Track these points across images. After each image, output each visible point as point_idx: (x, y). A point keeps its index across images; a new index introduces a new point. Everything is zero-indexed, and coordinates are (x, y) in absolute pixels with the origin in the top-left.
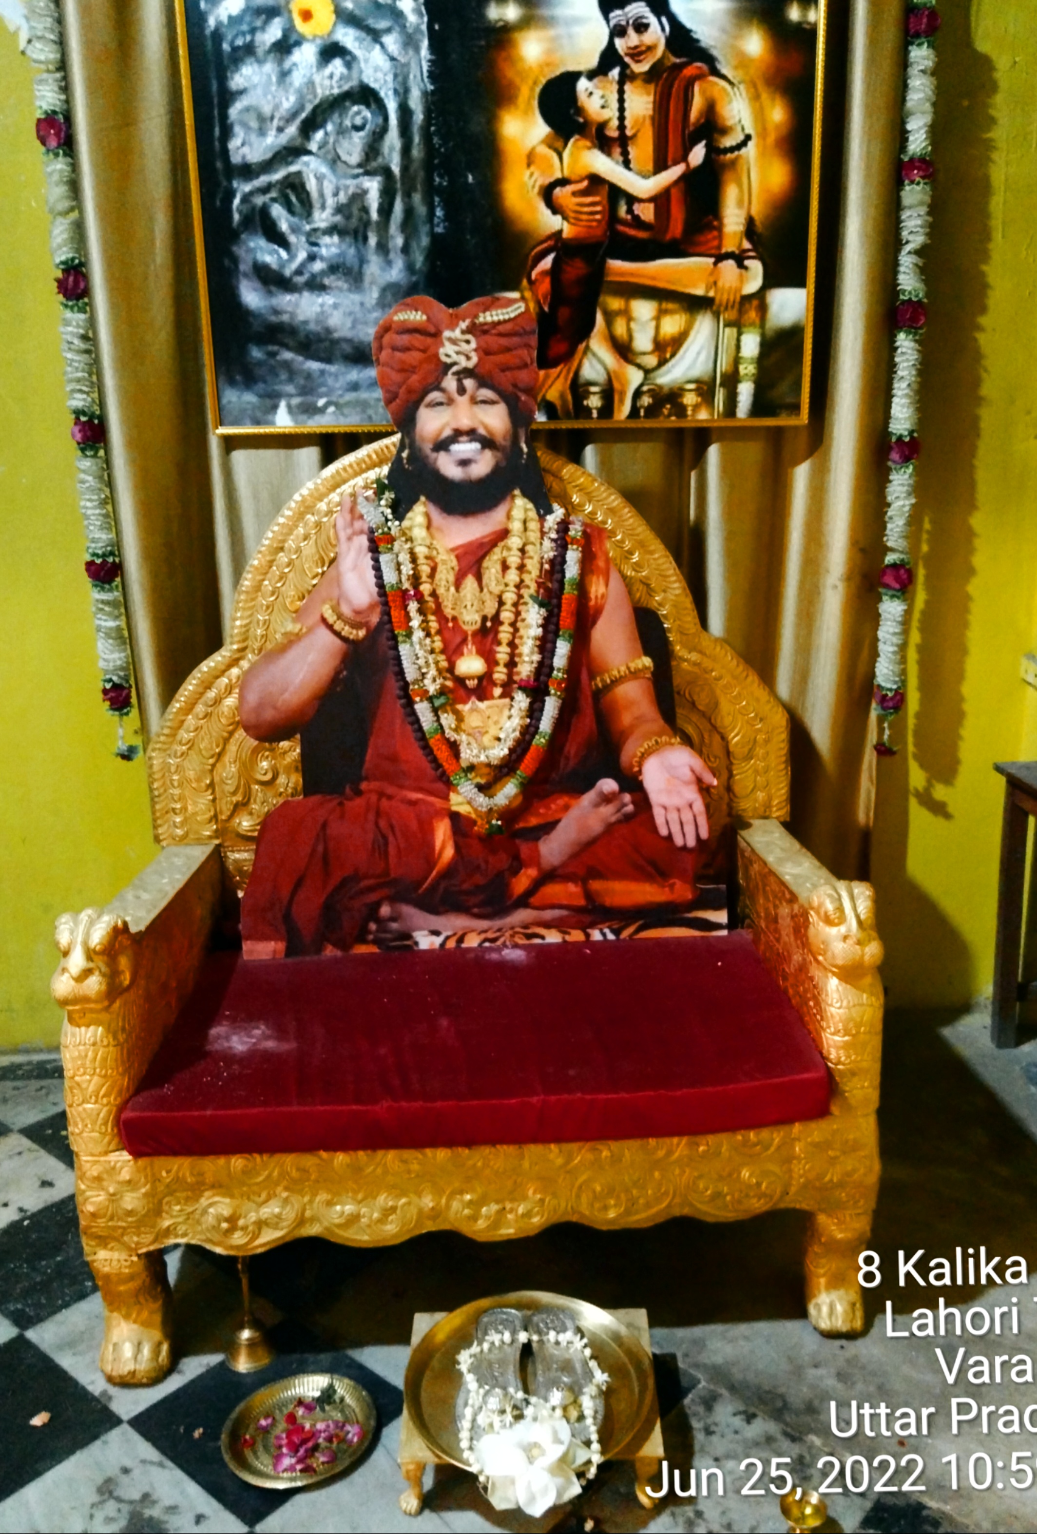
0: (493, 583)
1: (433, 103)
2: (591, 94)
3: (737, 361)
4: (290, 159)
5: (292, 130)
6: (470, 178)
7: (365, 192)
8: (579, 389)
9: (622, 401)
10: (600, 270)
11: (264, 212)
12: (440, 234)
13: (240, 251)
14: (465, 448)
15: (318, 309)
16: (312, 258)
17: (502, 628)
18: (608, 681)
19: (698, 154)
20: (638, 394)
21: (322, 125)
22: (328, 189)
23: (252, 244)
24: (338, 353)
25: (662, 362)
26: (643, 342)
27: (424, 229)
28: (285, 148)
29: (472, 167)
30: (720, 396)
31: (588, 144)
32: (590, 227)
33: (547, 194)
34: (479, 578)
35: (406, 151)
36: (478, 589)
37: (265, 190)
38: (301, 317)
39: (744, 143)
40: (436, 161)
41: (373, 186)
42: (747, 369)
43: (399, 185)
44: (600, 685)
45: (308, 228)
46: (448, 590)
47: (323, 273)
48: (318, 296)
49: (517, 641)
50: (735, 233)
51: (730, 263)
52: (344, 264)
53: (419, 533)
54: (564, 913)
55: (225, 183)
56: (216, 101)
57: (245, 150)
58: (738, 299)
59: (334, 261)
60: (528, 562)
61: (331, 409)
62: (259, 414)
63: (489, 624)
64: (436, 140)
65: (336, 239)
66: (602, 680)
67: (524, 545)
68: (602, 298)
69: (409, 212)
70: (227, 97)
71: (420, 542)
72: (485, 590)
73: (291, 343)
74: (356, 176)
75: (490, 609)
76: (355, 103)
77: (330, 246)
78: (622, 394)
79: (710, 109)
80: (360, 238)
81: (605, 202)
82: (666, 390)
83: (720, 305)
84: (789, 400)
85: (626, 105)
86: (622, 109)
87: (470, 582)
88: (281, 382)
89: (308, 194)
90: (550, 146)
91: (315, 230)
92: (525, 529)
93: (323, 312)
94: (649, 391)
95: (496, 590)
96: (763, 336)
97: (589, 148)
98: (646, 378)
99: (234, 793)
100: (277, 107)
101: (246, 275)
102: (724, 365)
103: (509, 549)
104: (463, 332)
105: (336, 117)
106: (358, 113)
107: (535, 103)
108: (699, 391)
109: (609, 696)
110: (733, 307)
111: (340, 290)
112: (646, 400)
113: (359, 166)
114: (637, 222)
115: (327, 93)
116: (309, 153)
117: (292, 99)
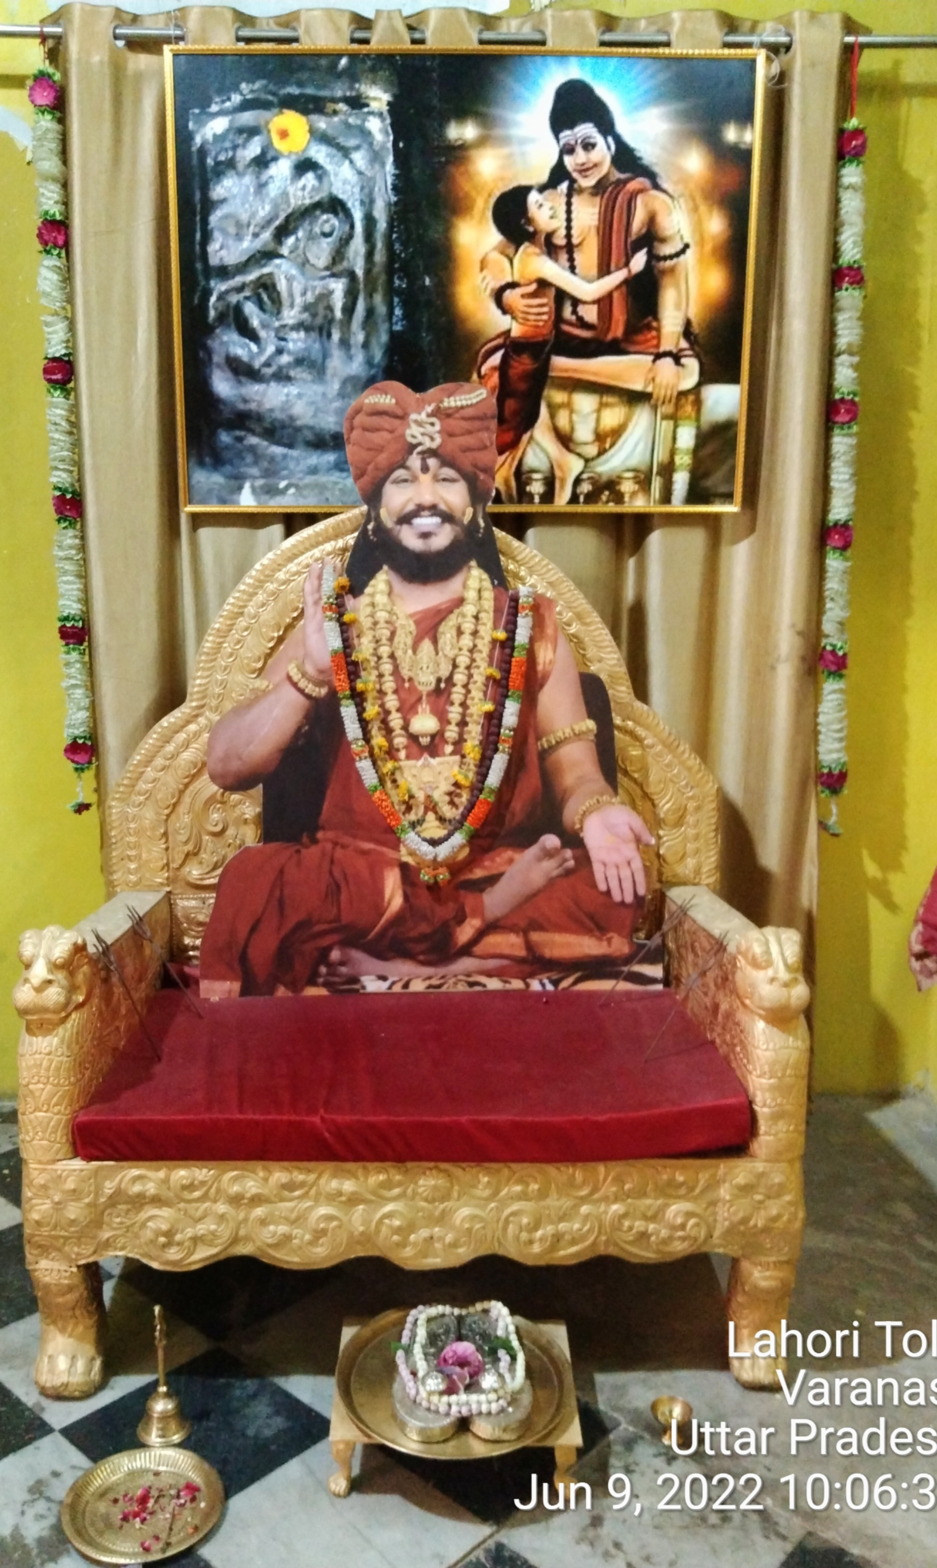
0: (448, 648)
1: (395, 213)
2: (541, 206)
3: (673, 452)
4: (263, 262)
5: (267, 235)
6: (427, 281)
7: (331, 292)
8: (521, 476)
9: (562, 487)
10: (545, 366)
11: (238, 309)
12: (398, 332)
13: (214, 344)
14: (426, 522)
15: (284, 398)
16: (280, 351)
17: (455, 689)
18: (554, 742)
19: (639, 261)
20: (578, 481)
21: (294, 231)
22: (297, 288)
23: (225, 338)
24: (300, 439)
25: (602, 452)
26: (584, 433)
27: (383, 328)
28: (259, 252)
29: (428, 271)
30: (657, 484)
31: (537, 250)
32: (537, 327)
33: (498, 296)
34: (435, 641)
35: (370, 255)
36: (434, 653)
37: (240, 289)
38: (268, 406)
39: (683, 251)
40: (397, 266)
41: (338, 287)
42: (683, 460)
43: (361, 286)
44: (546, 746)
45: (277, 324)
46: (405, 652)
47: (289, 365)
48: (284, 386)
49: (469, 702)
50: (673, 333)
51: (668, 361)
52: (309, 357)
53: (381, 599)
54: (505, 962)
55: (203, 283)
56: (199, 207)
57: (223, 253)
58: (675, 394)
59: (300, 355)
60: (481, 629)
61: (292, 491)
62: (224, 494)
63: (443, 685)
64: (397, 246)
65: (302, 334)
66: (548, 741)
67: (478, 612)
68: (546, 392)
69: (370, 312)
70: (208, 205)
71: (381, 607)
72: (440, 653)
73: (258, 429)
74: (323, 278)
75: (444, 673)
76: (324, 211)
77: (297, 341)
78: (563, 481)
79: (651, 221)
80: (325, 334)
81: (552, 304)
82: (604, 479)
83: (657, 400)
84: (723, 489)
85: (573, 216)
86: (569, 220)
87: (426, 645)
88: (247, 465)
89: (279, 294)
90: (503, 253)
91: (284, 326)
92: (480, 598)
93: (287, 401)
94: (589, 478)
95: (451, 654)
96: (698, 428)
97: (538, 255)
98: (585, 467)
99: (186, 843)
100: (253, 215)
101: (219, 366)
102: (661, 455)
103: (464, 616)
104: (429, 416)
105: (306, 224)
106: (327, 221)
107: (489, 214)
108: (637, 480)
109: (554, 756)
110: (670, 401)
111: (304, 381)
112: (586, 487)
113: (327, 268)
114: (582, 323)
115: (300, 203)
116: (281, 256)
117: (268, 208)
